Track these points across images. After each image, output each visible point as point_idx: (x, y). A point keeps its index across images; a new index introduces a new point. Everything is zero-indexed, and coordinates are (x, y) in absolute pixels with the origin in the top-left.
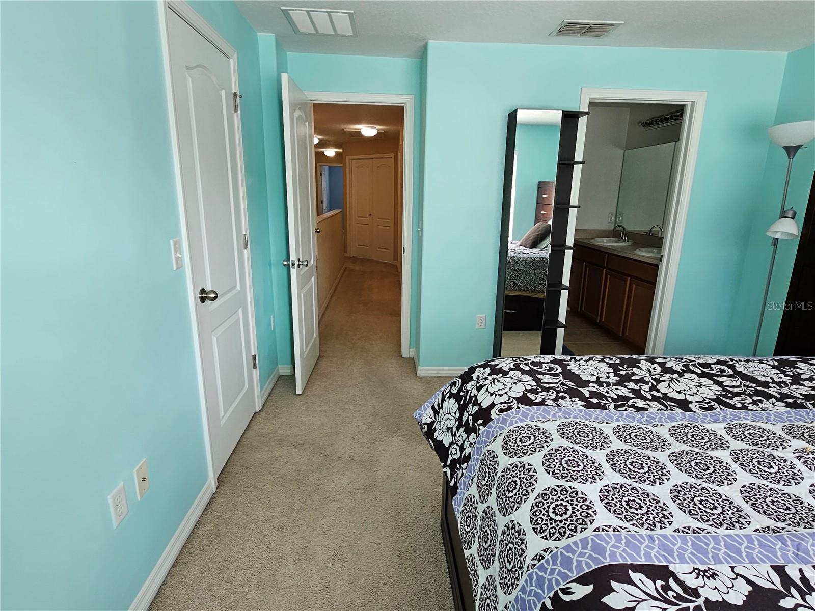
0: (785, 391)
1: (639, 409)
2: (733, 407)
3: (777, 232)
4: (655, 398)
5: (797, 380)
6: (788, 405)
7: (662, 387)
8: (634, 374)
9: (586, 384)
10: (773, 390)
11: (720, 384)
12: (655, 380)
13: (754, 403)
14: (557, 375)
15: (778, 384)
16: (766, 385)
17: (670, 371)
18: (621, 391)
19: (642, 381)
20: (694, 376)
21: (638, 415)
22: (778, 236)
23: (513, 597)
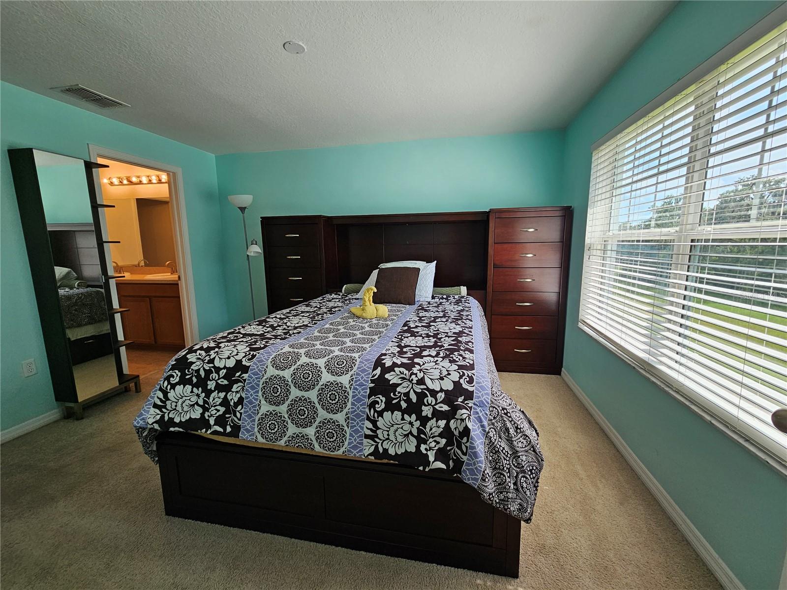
3: (251, 252)
23: (349, 405)
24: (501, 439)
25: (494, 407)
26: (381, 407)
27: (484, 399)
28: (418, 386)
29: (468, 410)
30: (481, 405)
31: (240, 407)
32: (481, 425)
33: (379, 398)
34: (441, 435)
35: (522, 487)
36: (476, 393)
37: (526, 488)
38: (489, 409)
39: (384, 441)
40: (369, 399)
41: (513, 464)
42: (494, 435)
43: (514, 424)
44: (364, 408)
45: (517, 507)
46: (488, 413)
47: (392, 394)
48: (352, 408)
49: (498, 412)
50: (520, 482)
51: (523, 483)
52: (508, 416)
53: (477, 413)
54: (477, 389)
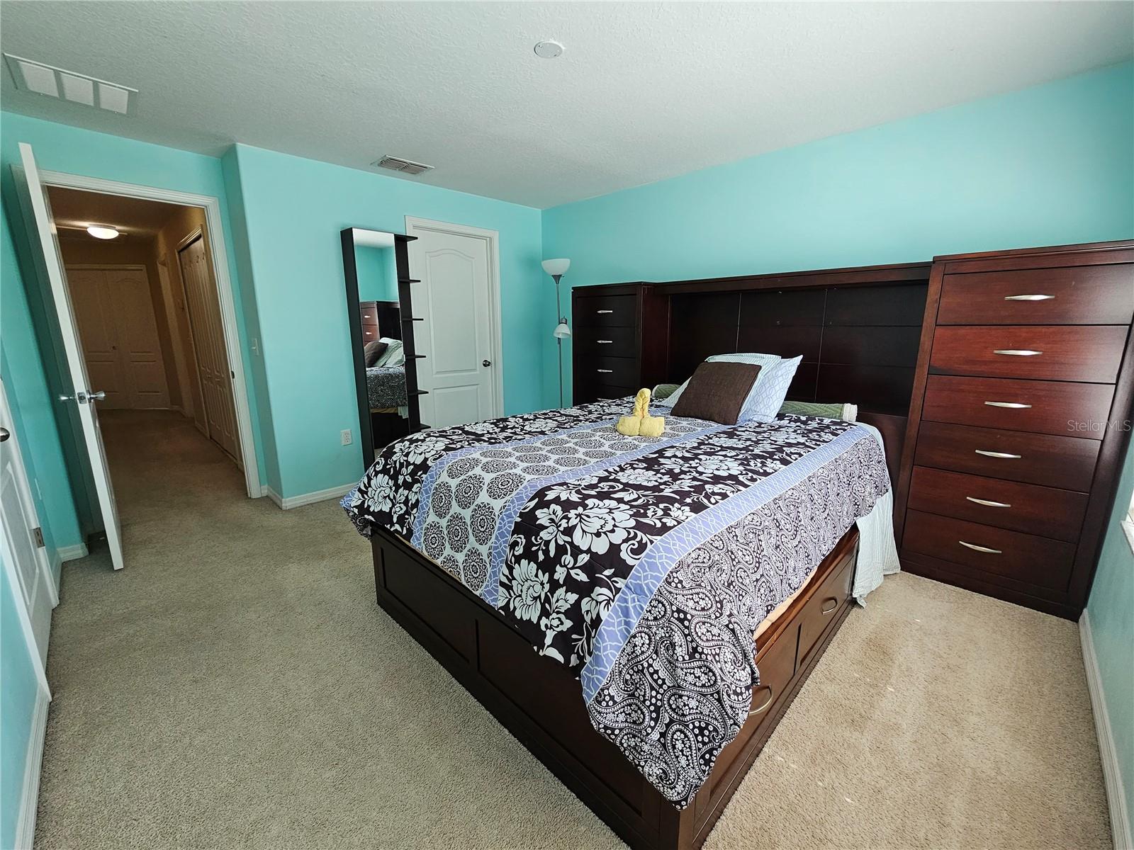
0: (587, 417)
1: (520, 440)
2: (566, 428)
3: (559, 333)
4: (525, 434)
5: (590, 412)
6: (590, 422)
7: (527, 428)
8: (508, 425)
9: (483, 435)
10: (582, 418)
11: (556, 420)
12: (521, 425)
13: (575, 424)
14: (461, 434)
15: (583, 415)
16: (578, 417)
17: (527, 420)
18: (505, 434)
19: (514, 427)
20: (541, 420)
21: (521, 442)
22: (560, 336)
23: (493, 539)
24: (658, 656)
25: (660, 602)
26: (519, 550)
27: (647, 585)
28: (562, 536)
29: (612, 593)
30: (639, 590)
31: (415, 510)
32: (625, 621)
33: (521, 538)
34: (568, 614)
35: (674, 747)
36: (636, 570)
37: (682, 751)
38: (651, 602)
39: (517, 597)
40: (512, 535)
41: (669, 703)
42: (643, 644)
43: (692, 642)
44: (505, 547)
45: (658, 773)
46: (645, 607)
47: (533, 538)
48: (496, 543)
49: (665, 612)
50: (672, 737)
51: (676, 740)
52: (684, 625)
53: (626, 601)
54: (641, 565)
